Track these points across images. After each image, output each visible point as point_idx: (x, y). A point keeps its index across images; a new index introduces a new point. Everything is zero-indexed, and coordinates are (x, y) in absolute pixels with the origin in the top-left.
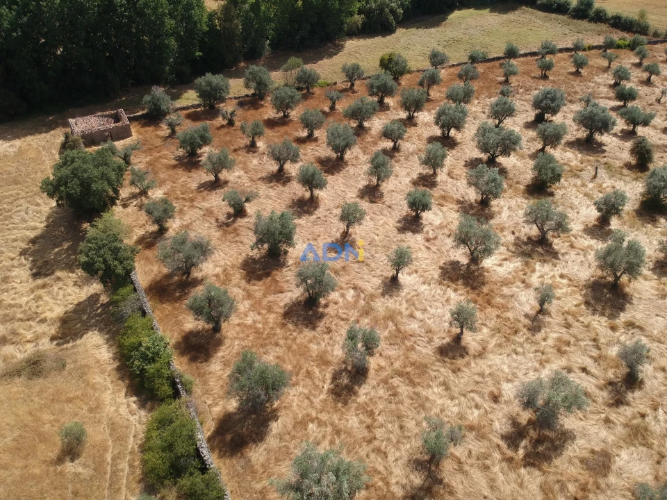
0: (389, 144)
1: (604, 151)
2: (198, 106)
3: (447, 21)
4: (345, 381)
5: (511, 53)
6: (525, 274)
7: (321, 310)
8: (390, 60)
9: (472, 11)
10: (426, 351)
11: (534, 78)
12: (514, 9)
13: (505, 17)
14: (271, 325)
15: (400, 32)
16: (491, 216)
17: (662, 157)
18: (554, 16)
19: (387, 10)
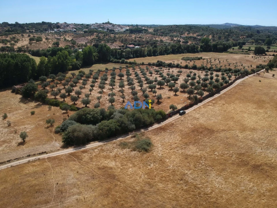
3: (92, 66)
8: (81, 72)
9: (98, 64)
12: (108, 63)
15: (81, 69)
19: (77, 64)
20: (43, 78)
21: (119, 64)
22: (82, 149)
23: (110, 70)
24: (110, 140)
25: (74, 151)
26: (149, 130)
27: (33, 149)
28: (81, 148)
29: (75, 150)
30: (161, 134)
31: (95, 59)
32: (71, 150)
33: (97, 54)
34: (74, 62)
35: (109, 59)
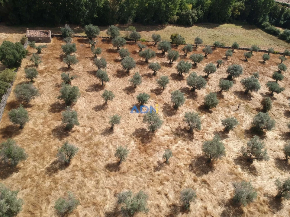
1: (251, 100)
2: (86, 37)
3: (219, 27)
5: (235, 47)
6: (171, 143)
7: (70, 133)
8: (175, 37)
9: (233, 25)
11: (242, 60)
12: (253, 29)
13: (247, 31)
14: (45, 133)
15: (195, 27)
17: (278, 110)
18: (271, 36)
19: (190, 16)
20: (90, 29)
23: (243, 49)
31: (233, 14)
33: (243, 4)
34: (187, 9)
35: (260, 21)
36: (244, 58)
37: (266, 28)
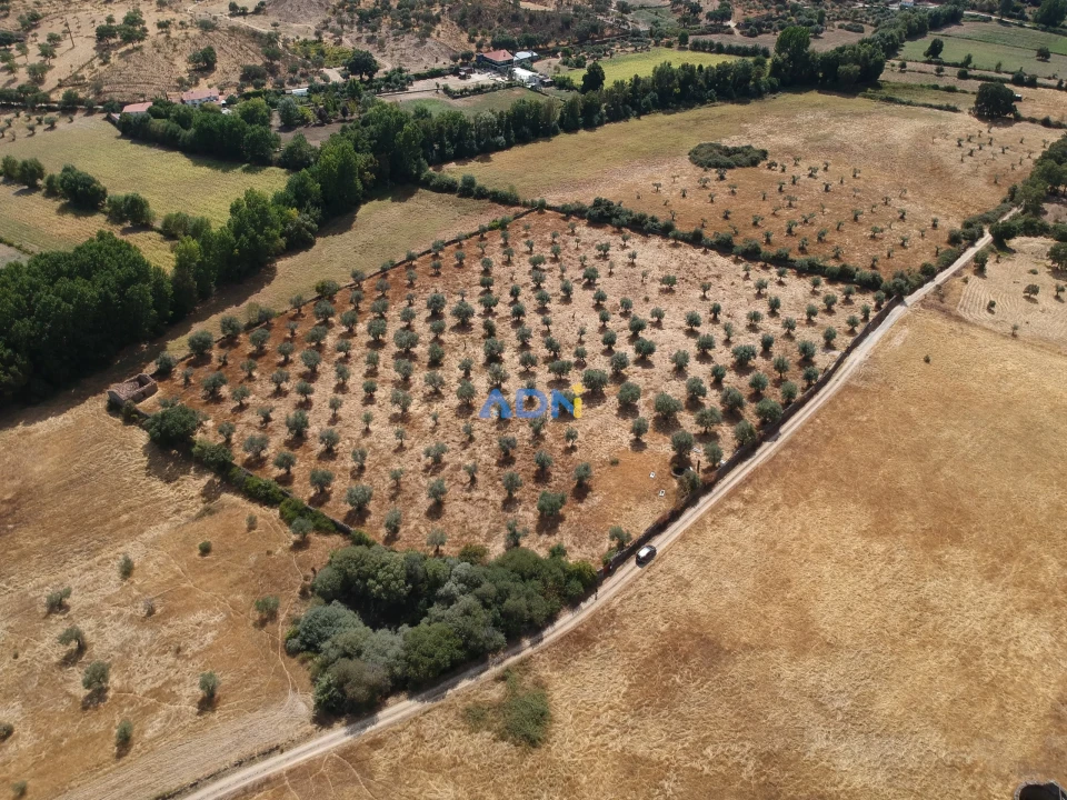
0: (342, 354)
1: (472, 329)
2: (192, 355)
3: (357, 220)
4: (356, 473)
5: (411, 258)
6: (429, 410)
7: (336, 452)
8: (323, 287)
9: (375, 203)
10: (388, 453)
11: (430, 276)
12: (411, 195)
13: (405, 205)
15: (319, 241)
16: (411, 385)
17: (504, 325)
19: (304, 229)
21: (454, 197)
22: (369, 729)
23: (423, 254)
24: (438, 688)
25: (349, 738)
26: (545, 641)
27: (243, 730)
28: (364, 727)
29: (352, 733)
30: (576, 663)
32: (341, 737)
33: (370, 156)
34: (292, 219)
35: (415, 172)
36: (432, 272)
37: (432, 184)
